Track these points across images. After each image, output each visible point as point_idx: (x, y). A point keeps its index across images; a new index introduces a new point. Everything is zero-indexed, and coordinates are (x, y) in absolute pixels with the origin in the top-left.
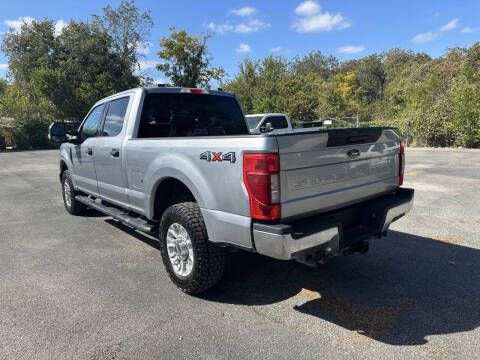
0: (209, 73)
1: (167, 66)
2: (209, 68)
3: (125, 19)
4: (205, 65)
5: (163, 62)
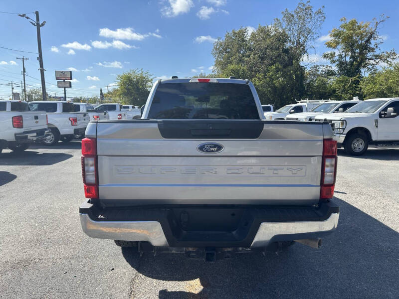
0: (377, 57)
1: (333, 55)
2: (377, 52)
3: (300, 18)
4: (373, 50)
5: (329, 51)
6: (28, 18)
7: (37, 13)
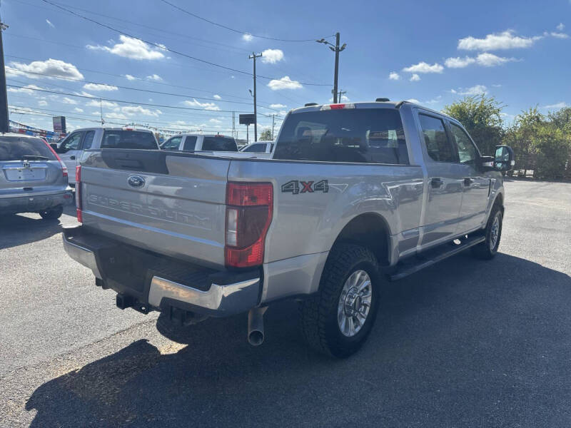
6: (326, 43)
7: (338, 36)
